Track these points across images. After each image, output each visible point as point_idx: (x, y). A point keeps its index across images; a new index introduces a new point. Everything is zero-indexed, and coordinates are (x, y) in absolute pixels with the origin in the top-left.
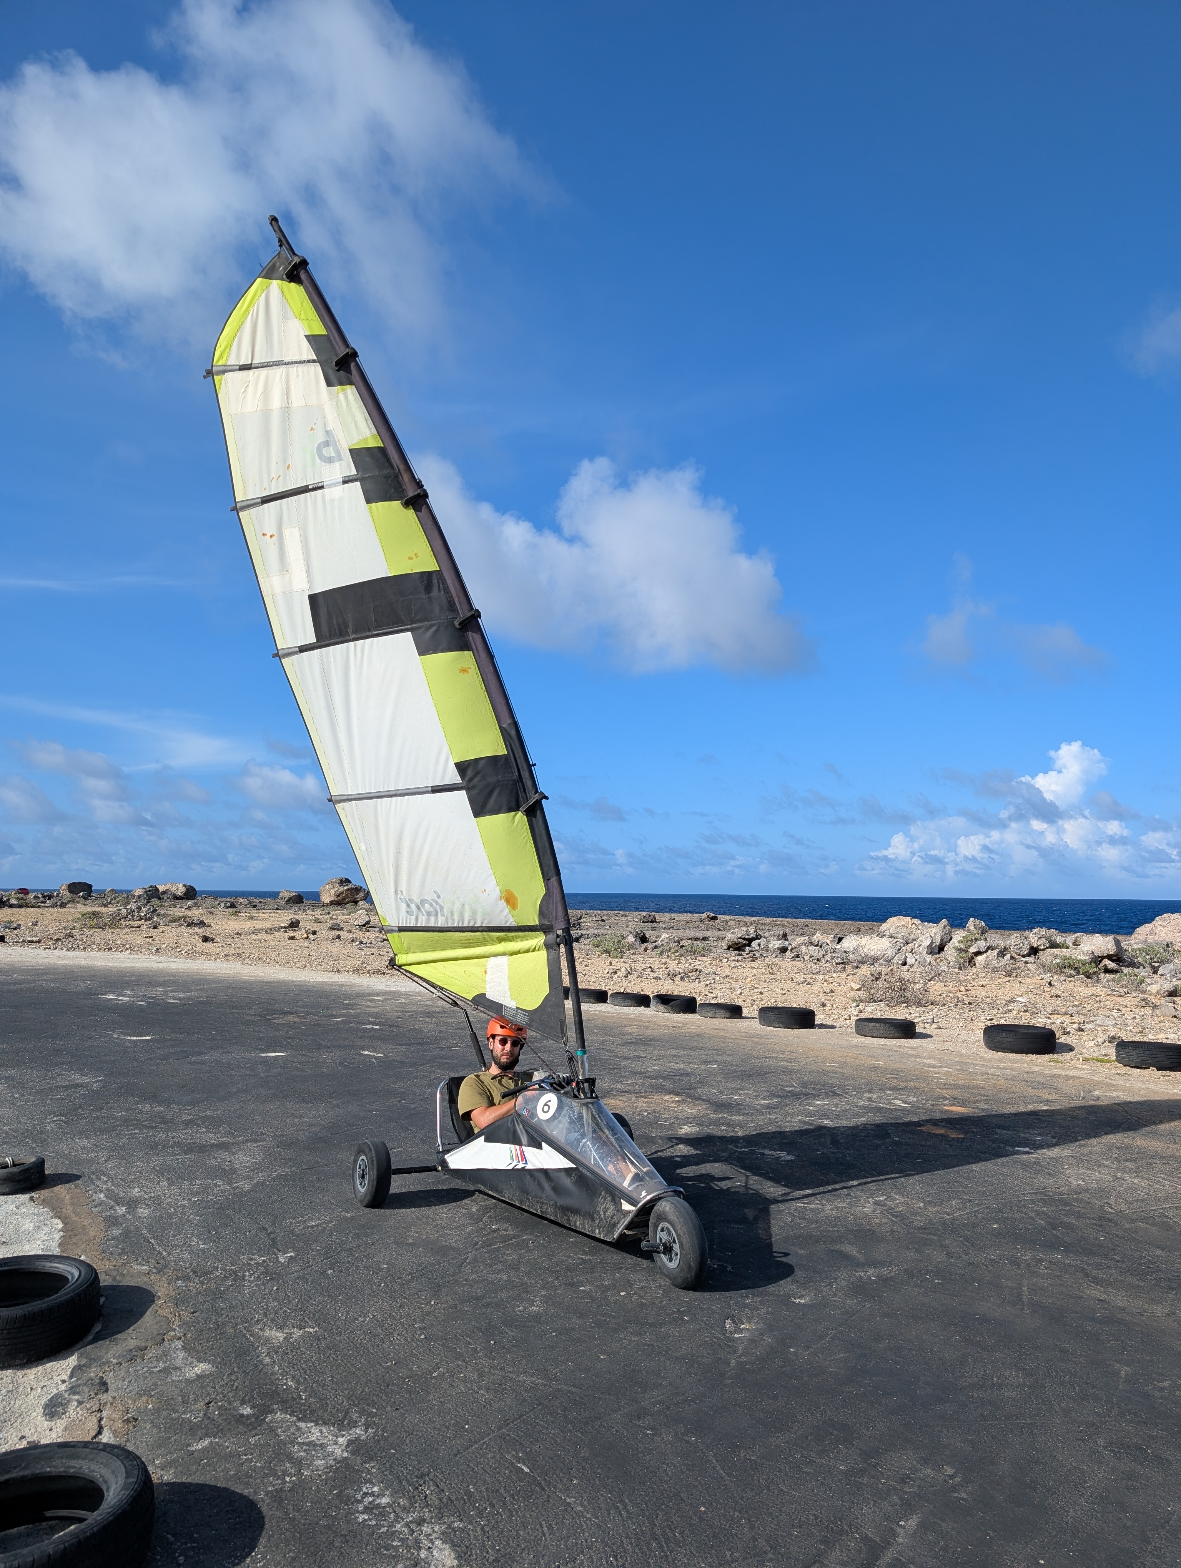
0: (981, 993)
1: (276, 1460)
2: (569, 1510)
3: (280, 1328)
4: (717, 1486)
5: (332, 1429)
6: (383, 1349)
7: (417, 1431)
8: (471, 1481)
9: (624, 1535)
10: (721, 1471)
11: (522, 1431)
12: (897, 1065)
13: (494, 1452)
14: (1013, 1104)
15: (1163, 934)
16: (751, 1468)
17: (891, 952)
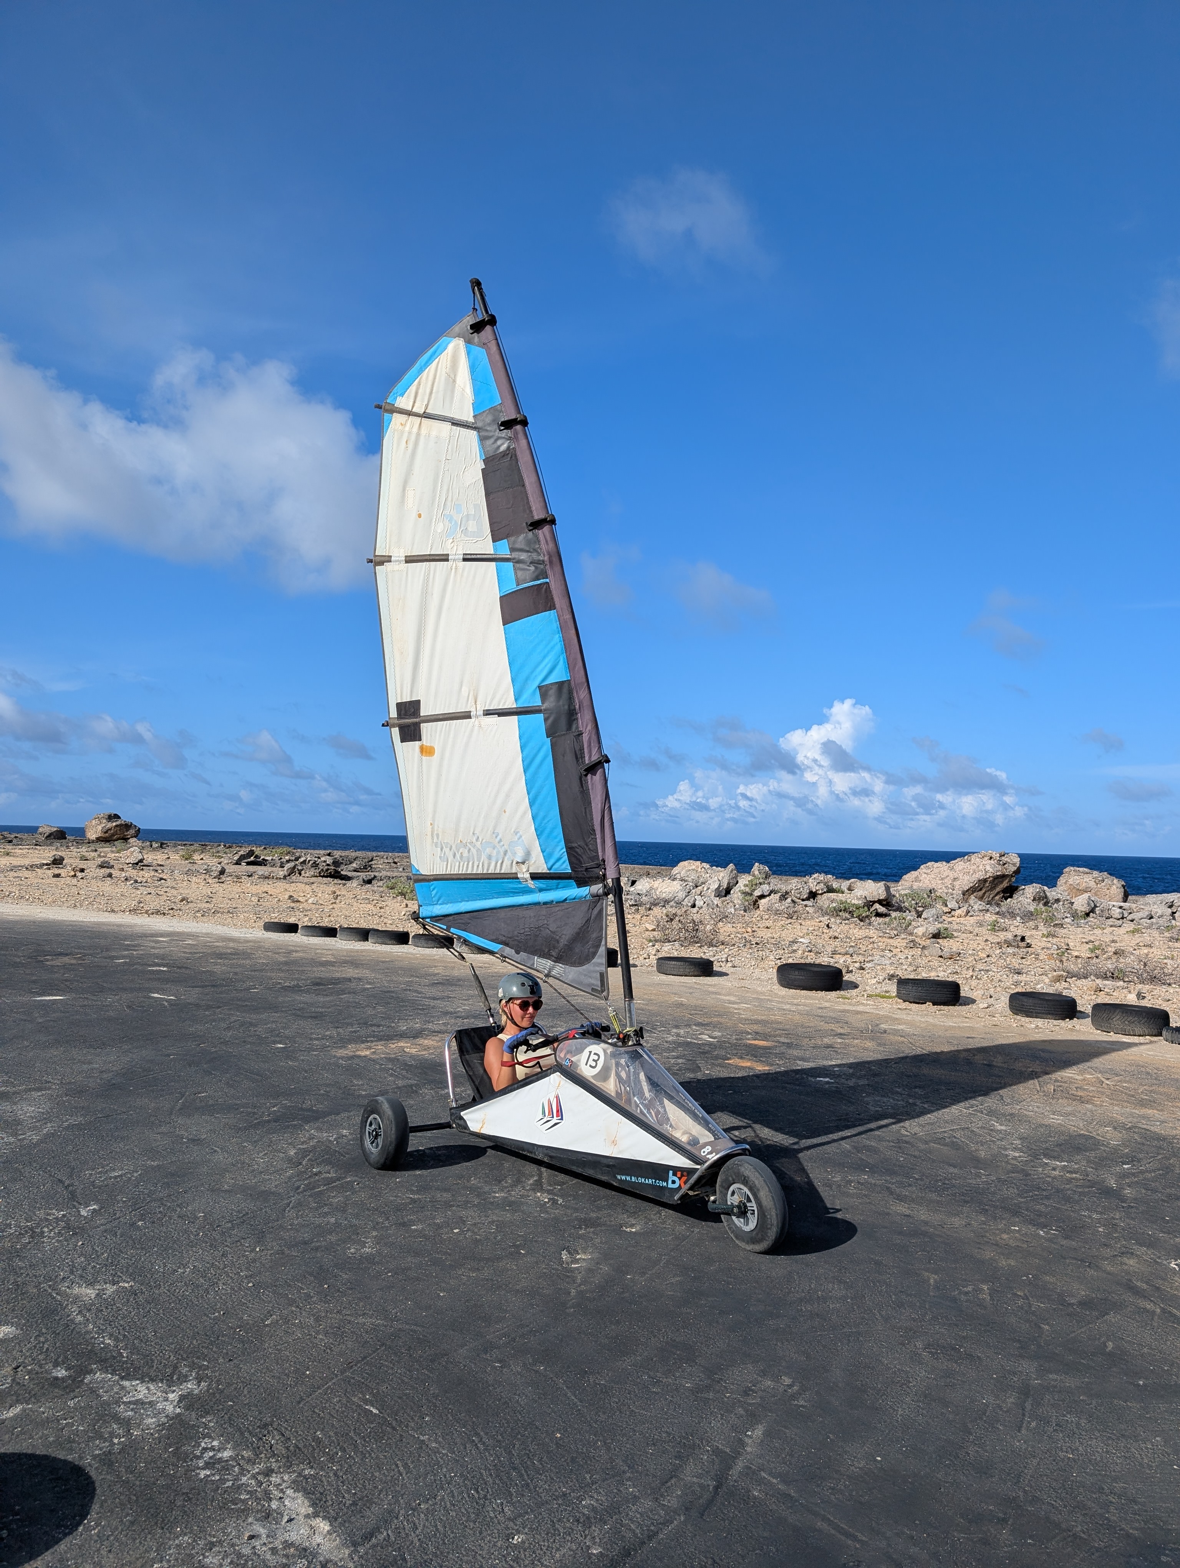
0: (766, 934)
1: (101, 1422)
2: (424, 1448)
3: (91, 1284)
4: (570, 1413)
5: (160, 1385)
6: (209, 1299)
7: (254, 1381)
8: (319, 1427)
9: (483, 1467)
10: (573, 1398)
11: (366, 1373)
12: (700, 1002)
13: (340, 1396)
14: (810, 1038)
15: (927, 881)
16: (602, 1392)
17: (681, 895)
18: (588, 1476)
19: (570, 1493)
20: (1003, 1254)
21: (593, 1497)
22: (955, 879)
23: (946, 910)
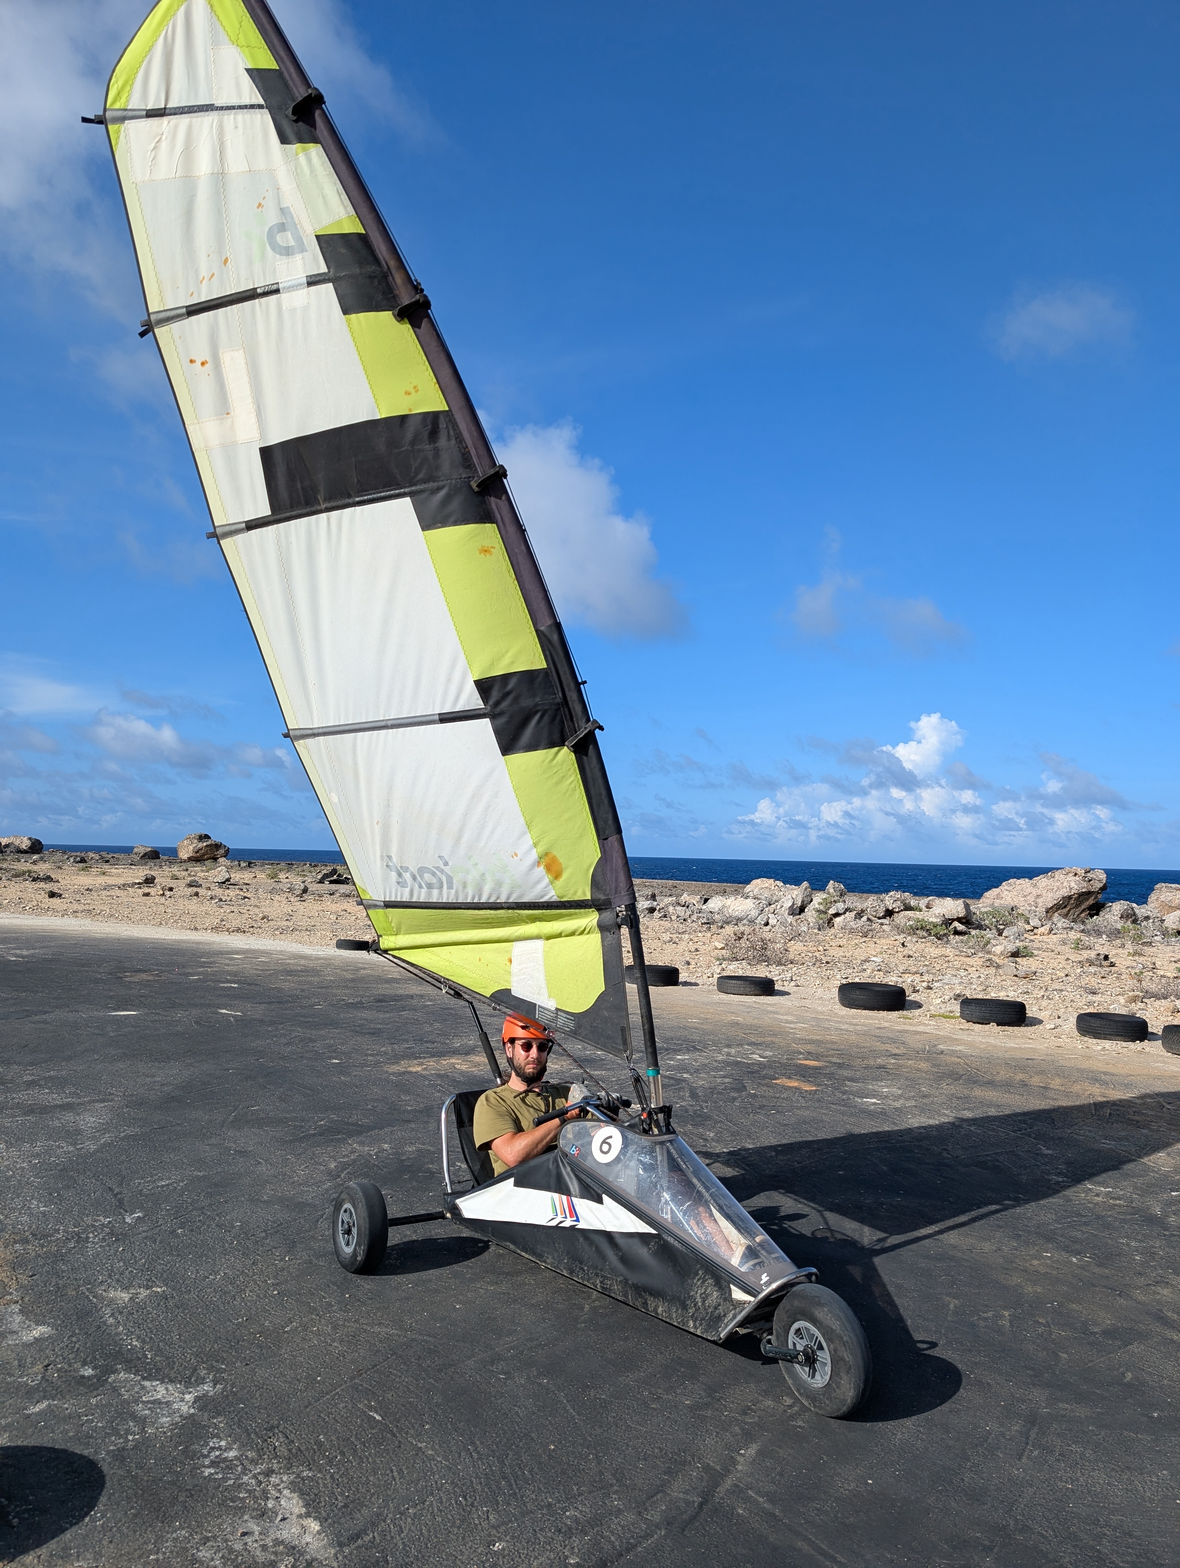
0: (838, 953)
1: (119, 1419)
2: (420, 1455)
3: (126, 1288)
4: (567, 1425)
5: (178, 1386)
6: (234, 1305)
7: (267, 1385)
8: (322, 1431)
9: (474, 1475)
10: (572, 1411)
11: (375, 1381)
12: (756, 1021)
13: (346, 1402)
14: (863, 1058)
15: (1009, 899)
16: (601, 1406)
17: (754, 913)
18: (575, 1488)
19: (555, 1504)
20: (1030, 1280)
21: (578, 1509)
22: (1038, 896)
23: (1028, 927)
